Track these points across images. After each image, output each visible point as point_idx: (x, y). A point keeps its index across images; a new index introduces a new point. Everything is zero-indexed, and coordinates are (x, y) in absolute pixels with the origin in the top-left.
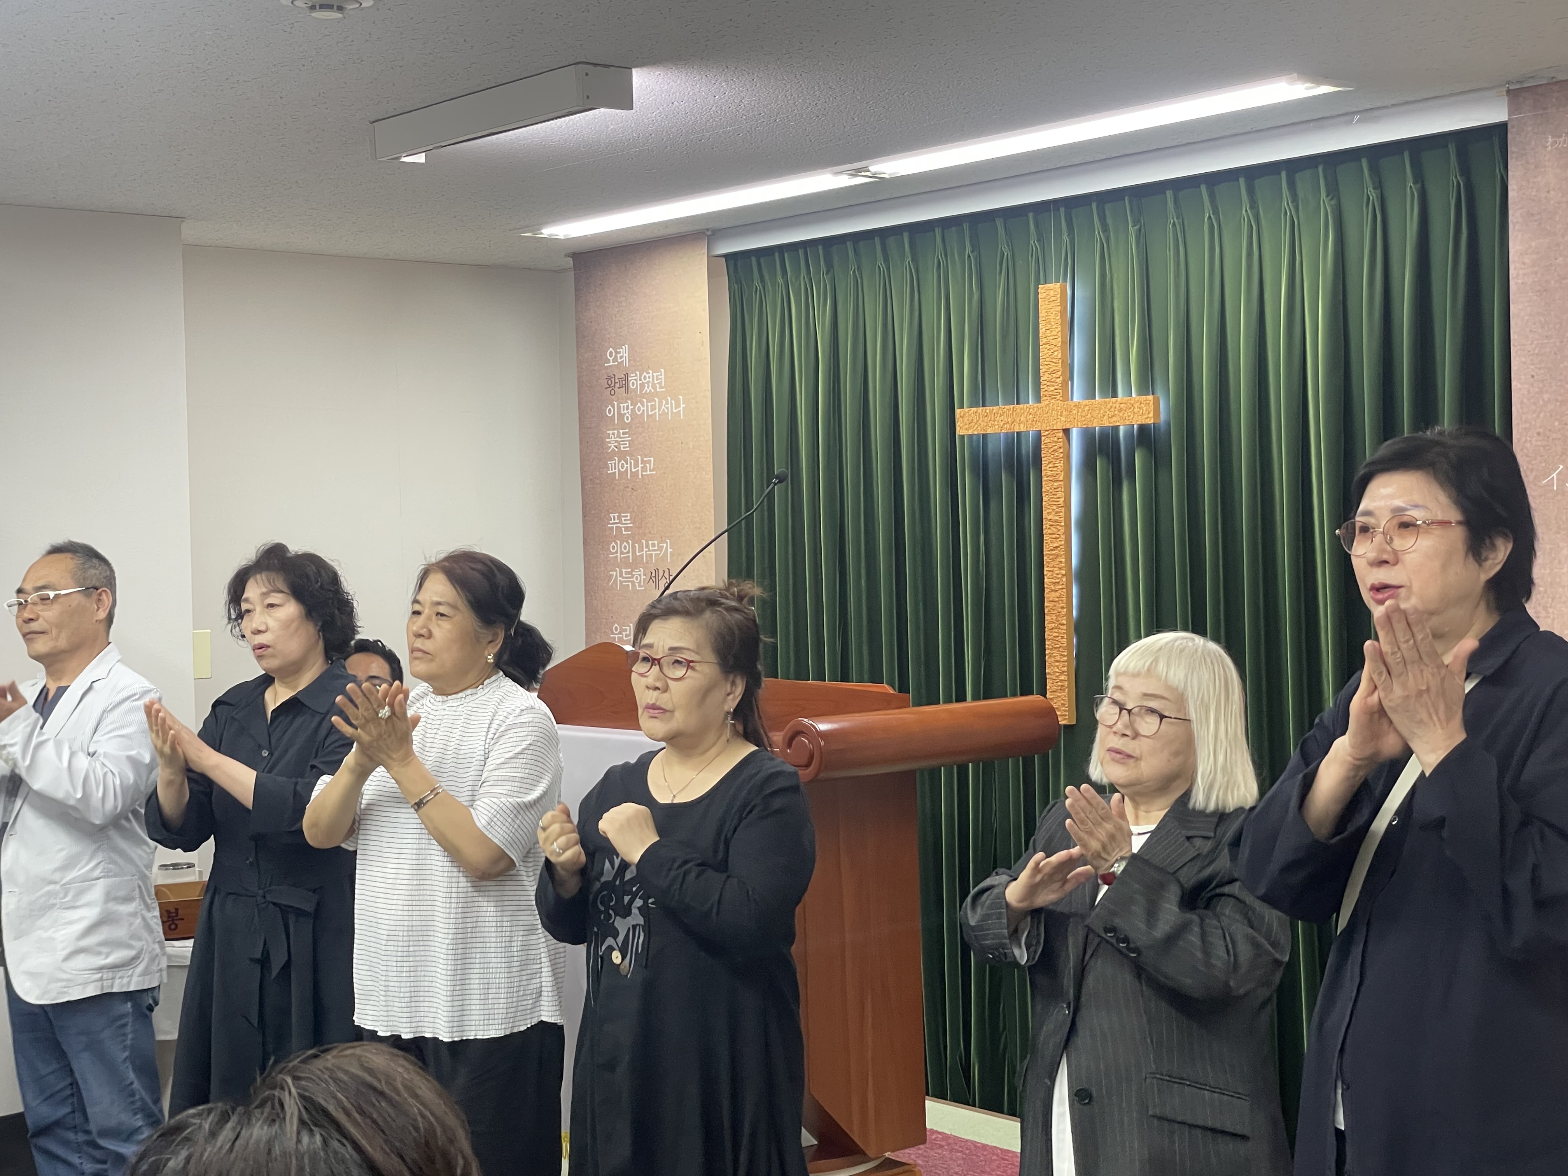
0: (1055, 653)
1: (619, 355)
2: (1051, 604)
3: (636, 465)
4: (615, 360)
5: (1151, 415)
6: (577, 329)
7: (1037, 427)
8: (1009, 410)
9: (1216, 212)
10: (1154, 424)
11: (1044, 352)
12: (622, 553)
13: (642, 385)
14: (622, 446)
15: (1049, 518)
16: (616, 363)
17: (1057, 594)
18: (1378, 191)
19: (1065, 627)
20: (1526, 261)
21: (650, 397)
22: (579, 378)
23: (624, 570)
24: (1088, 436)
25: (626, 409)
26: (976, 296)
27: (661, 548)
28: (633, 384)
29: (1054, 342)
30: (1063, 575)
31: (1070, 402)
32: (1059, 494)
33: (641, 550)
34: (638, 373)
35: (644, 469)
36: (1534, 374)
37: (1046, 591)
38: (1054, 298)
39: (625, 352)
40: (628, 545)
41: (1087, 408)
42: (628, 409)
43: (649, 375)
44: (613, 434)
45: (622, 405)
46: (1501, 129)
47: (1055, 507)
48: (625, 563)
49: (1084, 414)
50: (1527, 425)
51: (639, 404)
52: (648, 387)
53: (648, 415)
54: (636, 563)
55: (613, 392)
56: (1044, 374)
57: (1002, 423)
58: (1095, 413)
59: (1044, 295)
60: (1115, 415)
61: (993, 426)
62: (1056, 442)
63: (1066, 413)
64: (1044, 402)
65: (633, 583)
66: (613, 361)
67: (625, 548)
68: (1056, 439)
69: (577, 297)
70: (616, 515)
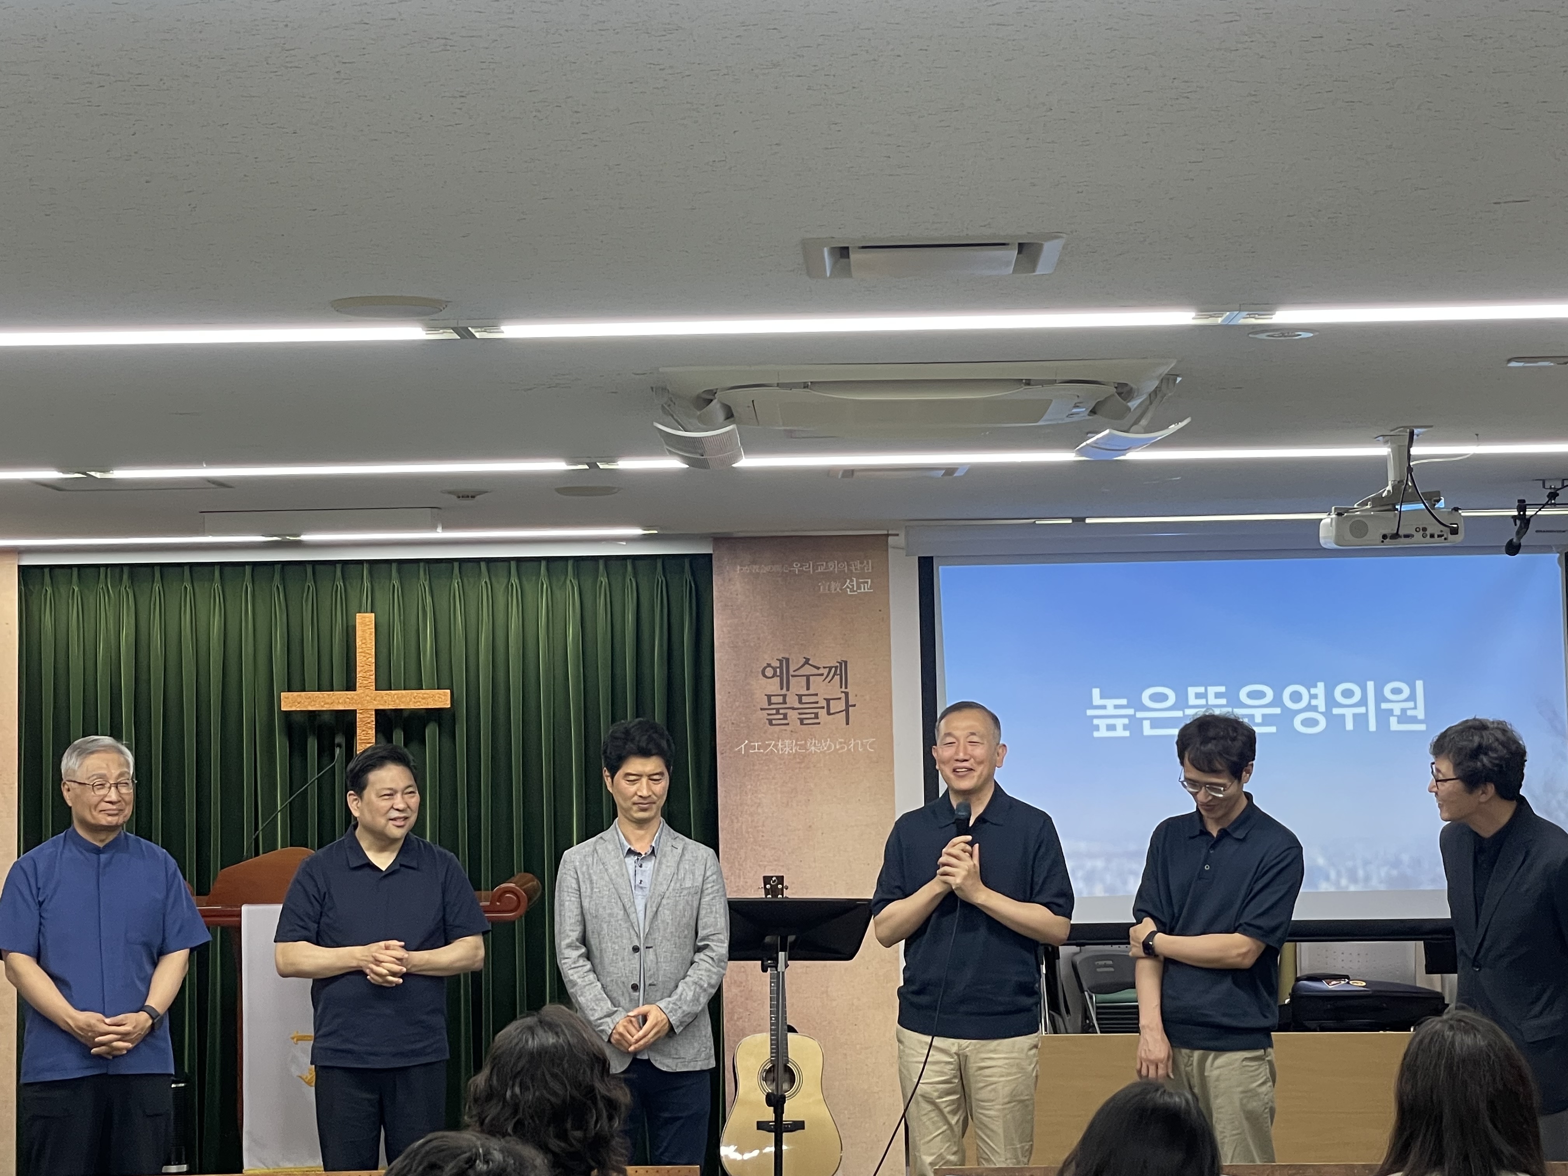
5: (449, 702)
7: (354, 708)
8: (329, 695)
11: (360, 658)
29: (368, 652)
36: (729, 691)
38: (368, 623)
41: (396, 696)
46: (708, 557)
49: (394, 699)
56: (360, 672)
57: (323, 704)
58: (403, 700)
59: (361, 621)
60: (420, 702)
61: (315, 705)
62: (369, 717)
63: (378, 698)
64: (359, 691)
68: (369, 715)
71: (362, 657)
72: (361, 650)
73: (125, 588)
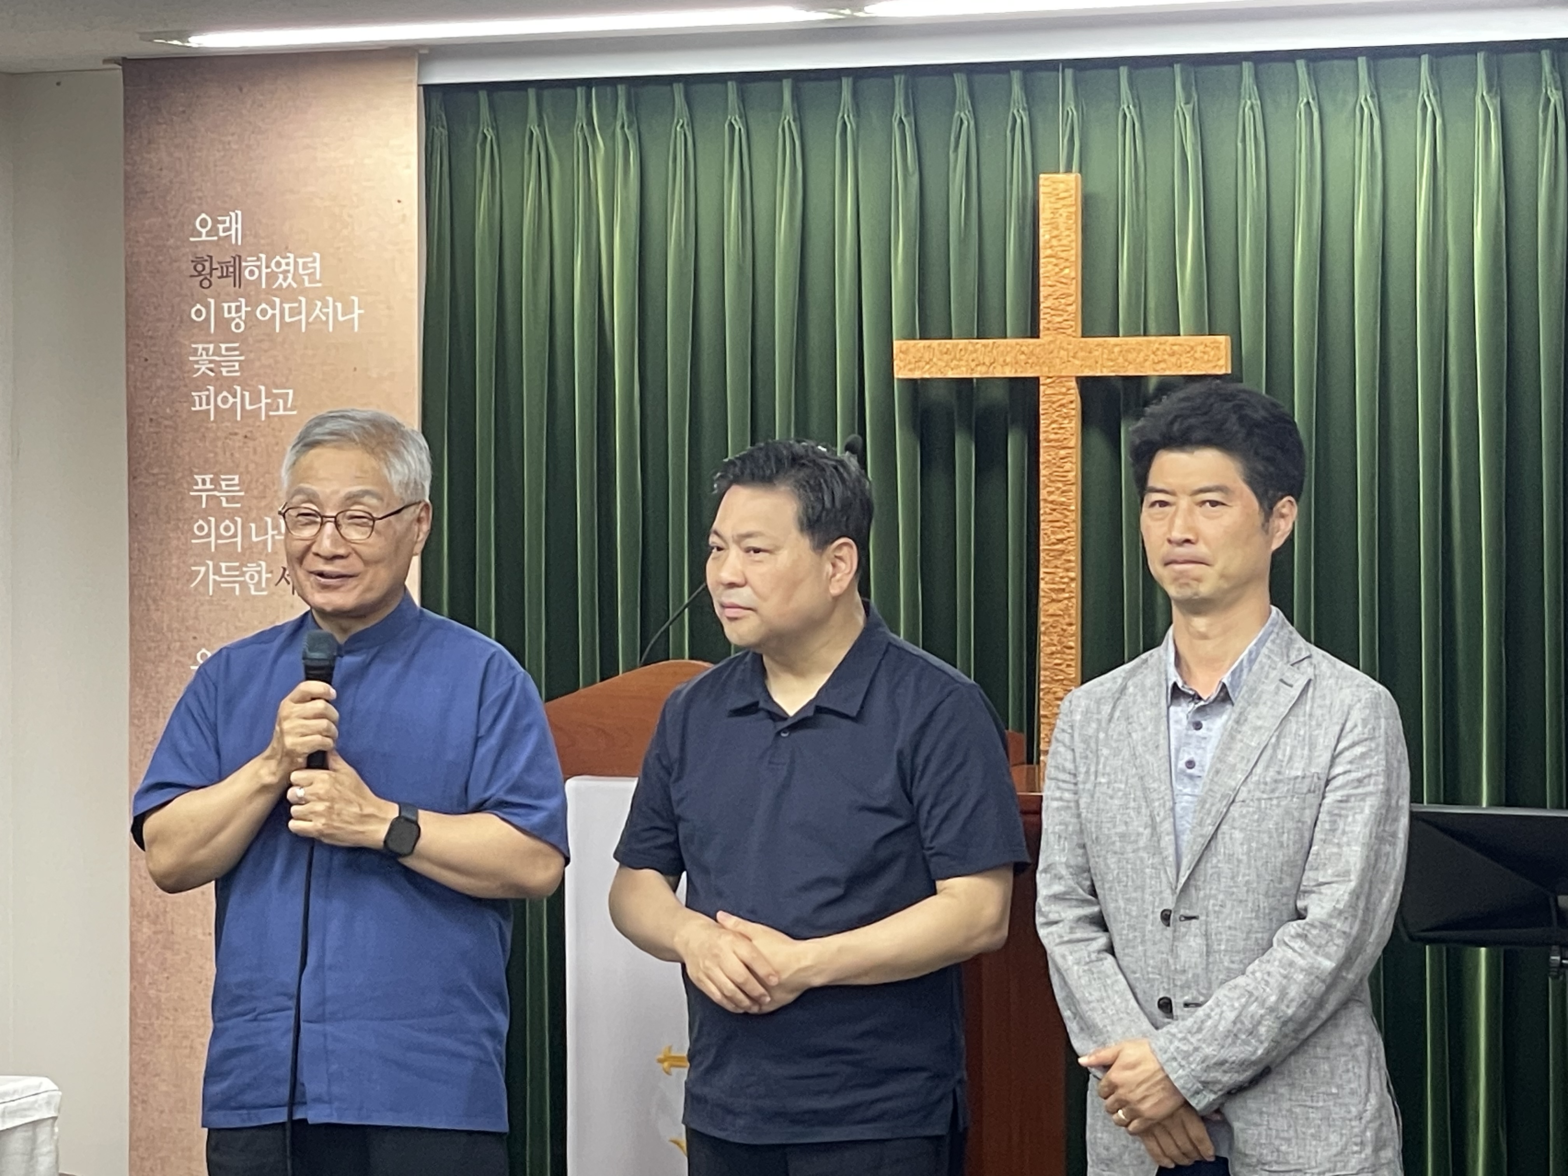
1: (221, 227)
2: (1051, 620)
3: (256, 400)
4: (213, 231)
5: (1223, 362)
6: (127, 177)
7: (1032, 373)
8: (986, 346)
11: (1047, 268)
12: (219, 536)
13: (272, 277)
14: (224, 370)
15: (1050, 498)
16: (216, 238)
17: (1061, 605)
19: (1074, 652)
21: (289, 295)
22: (129, 256)
23: (223, 565)
25: (235, 311)
28: (252, 273)
29: (1063, 255)
30: (1072, 580)
31: (1088, 339)
32: (1068, 466)
33: (261, 532)
34: (263, 256)
35: (272, 407)
38: (1064, 194)
39: (235, 221)
40: (232, 526)
41: (1117, 349)
42: (238, 309)
43: (288, 261)
44: (207, 350)
45: (226, 305)
48: (227, 552)
49: (1113, 356)
51: (264, 306)
52: (285, 279)
53: (283, 323)
54: (251, 553)
55: (206, 283)
56: (1046, 297)
57: (973, 364)
58: (1131, 357)
59: (1048, 190)
60: (1164, 361)
61: (958, 367)
62: (1065, 394)
63: (1081, 354)
64: (1045, 337)
65: (244, 585)
66: (208, 234)
67: (227, 529)
68: (1064, 390)
69: (130, 127)
70: (208, 478)
71: (1050, 267)
72: (1049, 252)
73: (623, 126)
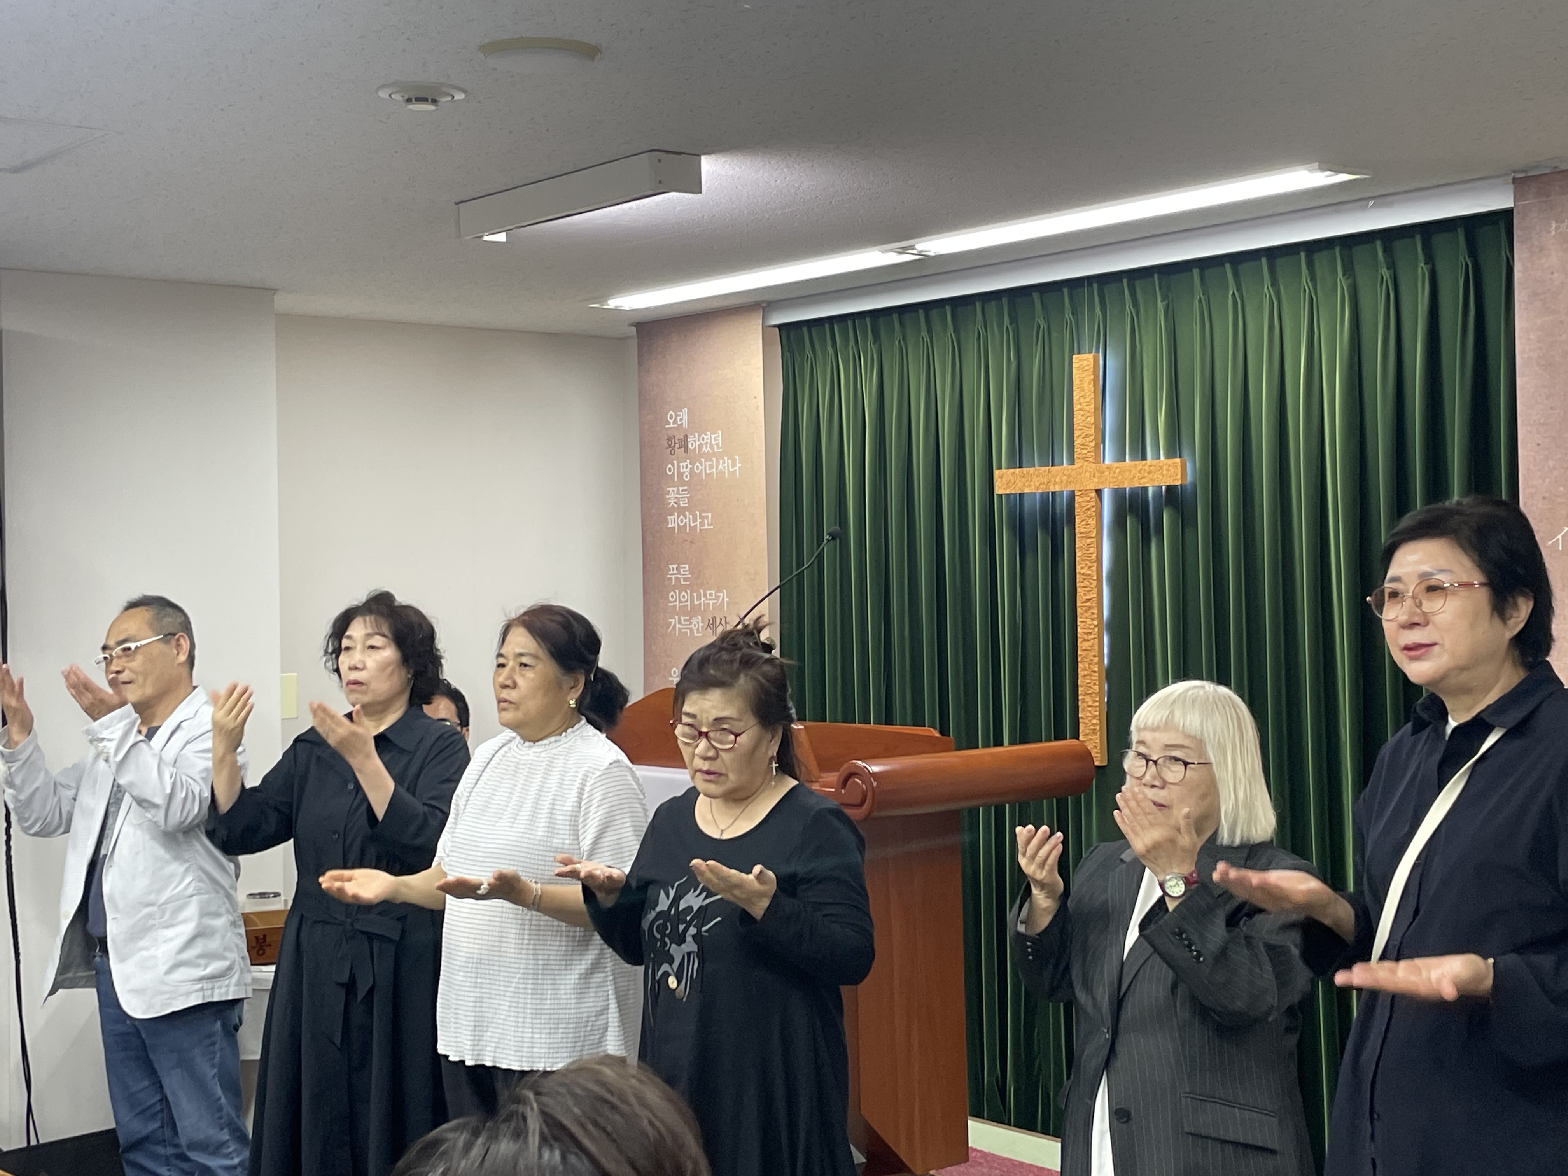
0: (1088, 699)
1: (679, 418)
2: (1084, 653)
3: (695, 520)
4: (675, 422)
5: (1179, 476)
6: (640, 392)
7: (1070, 488)
8: (1045, 471)
9: (1239, 289)
10: (1181, 485)
11: (1078, 418)
12: (680, 602)
13: (701, 446)
14: (681, 503)
15: (1082, 572)
16: (676, 425)
17: (1090, 643)
18: (1392, 271)
19: (1097, 674)
20: (1532, 337)
21: (708, 457)
22: (641, 438)
23: (682, 618)
24: (1119, 495)
25: (685, 467)
26: (1014, 366)
27: (717, 598)
28: (692, 445)
29: (1087, 408)
30: (1096, 626)
31: (1102, 464)
32: (1092, 550)
33: (699, 598)
34: (697, 434)
35: (702, 524)
36: (1539, 442)
37: (1079, 640)
38: (1086, 368)
39: (684, 414)
40: (686, 595)
41: (1118, 470)
42: (687, 467)
43: (707, 437)
44: (674, 491)
45: (681, 465)
46: (1507, 215)
47: (1088, 562)
48: (683, 611)
49: (1115, 475)
50: (1533, 490)
51: (698, 464)
52: (706, 448)
53: (706, 474)
54: (694, 611)
55: (673, 452)
56: (1078, 437)
57: (1038, 484)
58: (1126, 475)
59: (1078, 366)
60: (1145, 477)
61: (1030, 486)
62: (1089, 502)
63: (1098, 474)
64: (1078, 463)
65: (691, 630)
66: (674, 423)
67: (684, 597)
68: (1088, 499)
69: (640, 363)
70: (675, 566)
71: (1080, 417)
72: (1079, 407)
